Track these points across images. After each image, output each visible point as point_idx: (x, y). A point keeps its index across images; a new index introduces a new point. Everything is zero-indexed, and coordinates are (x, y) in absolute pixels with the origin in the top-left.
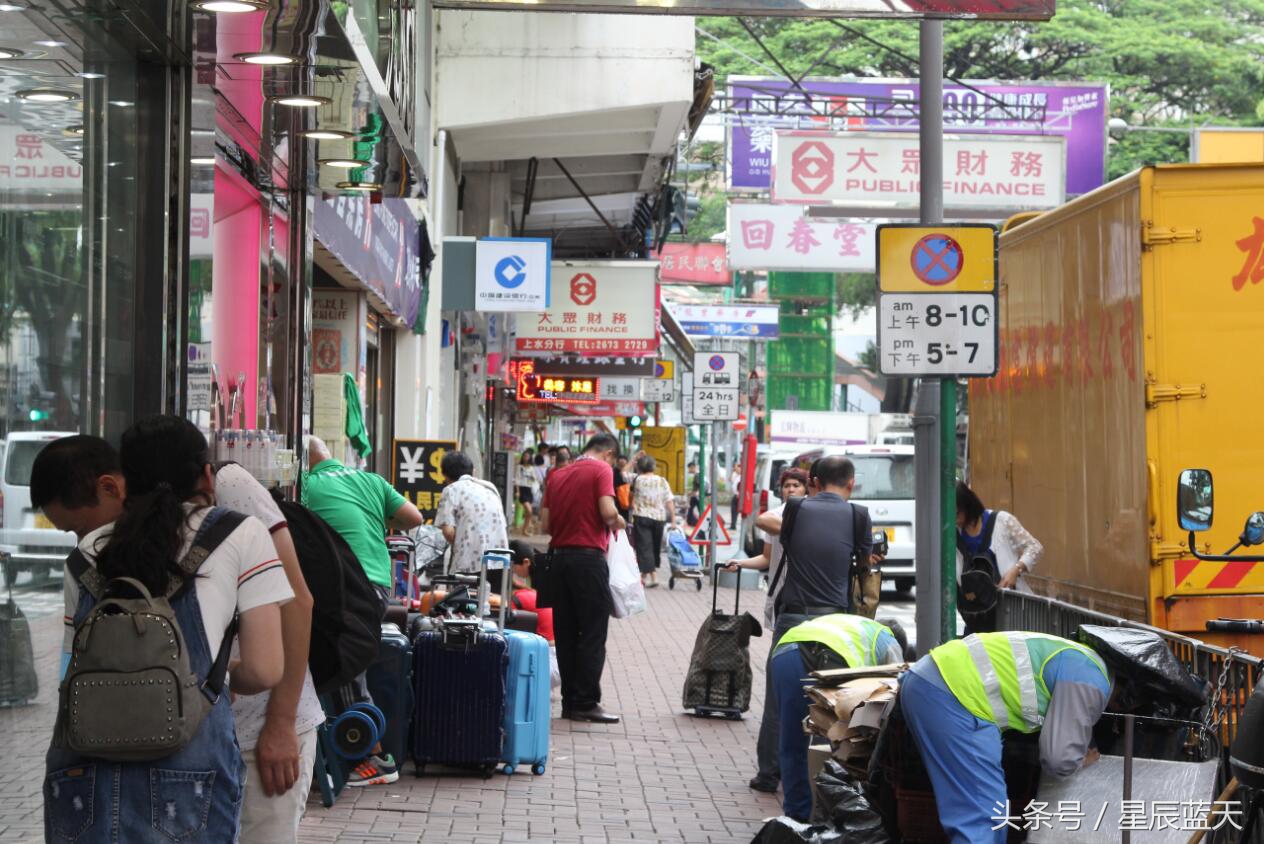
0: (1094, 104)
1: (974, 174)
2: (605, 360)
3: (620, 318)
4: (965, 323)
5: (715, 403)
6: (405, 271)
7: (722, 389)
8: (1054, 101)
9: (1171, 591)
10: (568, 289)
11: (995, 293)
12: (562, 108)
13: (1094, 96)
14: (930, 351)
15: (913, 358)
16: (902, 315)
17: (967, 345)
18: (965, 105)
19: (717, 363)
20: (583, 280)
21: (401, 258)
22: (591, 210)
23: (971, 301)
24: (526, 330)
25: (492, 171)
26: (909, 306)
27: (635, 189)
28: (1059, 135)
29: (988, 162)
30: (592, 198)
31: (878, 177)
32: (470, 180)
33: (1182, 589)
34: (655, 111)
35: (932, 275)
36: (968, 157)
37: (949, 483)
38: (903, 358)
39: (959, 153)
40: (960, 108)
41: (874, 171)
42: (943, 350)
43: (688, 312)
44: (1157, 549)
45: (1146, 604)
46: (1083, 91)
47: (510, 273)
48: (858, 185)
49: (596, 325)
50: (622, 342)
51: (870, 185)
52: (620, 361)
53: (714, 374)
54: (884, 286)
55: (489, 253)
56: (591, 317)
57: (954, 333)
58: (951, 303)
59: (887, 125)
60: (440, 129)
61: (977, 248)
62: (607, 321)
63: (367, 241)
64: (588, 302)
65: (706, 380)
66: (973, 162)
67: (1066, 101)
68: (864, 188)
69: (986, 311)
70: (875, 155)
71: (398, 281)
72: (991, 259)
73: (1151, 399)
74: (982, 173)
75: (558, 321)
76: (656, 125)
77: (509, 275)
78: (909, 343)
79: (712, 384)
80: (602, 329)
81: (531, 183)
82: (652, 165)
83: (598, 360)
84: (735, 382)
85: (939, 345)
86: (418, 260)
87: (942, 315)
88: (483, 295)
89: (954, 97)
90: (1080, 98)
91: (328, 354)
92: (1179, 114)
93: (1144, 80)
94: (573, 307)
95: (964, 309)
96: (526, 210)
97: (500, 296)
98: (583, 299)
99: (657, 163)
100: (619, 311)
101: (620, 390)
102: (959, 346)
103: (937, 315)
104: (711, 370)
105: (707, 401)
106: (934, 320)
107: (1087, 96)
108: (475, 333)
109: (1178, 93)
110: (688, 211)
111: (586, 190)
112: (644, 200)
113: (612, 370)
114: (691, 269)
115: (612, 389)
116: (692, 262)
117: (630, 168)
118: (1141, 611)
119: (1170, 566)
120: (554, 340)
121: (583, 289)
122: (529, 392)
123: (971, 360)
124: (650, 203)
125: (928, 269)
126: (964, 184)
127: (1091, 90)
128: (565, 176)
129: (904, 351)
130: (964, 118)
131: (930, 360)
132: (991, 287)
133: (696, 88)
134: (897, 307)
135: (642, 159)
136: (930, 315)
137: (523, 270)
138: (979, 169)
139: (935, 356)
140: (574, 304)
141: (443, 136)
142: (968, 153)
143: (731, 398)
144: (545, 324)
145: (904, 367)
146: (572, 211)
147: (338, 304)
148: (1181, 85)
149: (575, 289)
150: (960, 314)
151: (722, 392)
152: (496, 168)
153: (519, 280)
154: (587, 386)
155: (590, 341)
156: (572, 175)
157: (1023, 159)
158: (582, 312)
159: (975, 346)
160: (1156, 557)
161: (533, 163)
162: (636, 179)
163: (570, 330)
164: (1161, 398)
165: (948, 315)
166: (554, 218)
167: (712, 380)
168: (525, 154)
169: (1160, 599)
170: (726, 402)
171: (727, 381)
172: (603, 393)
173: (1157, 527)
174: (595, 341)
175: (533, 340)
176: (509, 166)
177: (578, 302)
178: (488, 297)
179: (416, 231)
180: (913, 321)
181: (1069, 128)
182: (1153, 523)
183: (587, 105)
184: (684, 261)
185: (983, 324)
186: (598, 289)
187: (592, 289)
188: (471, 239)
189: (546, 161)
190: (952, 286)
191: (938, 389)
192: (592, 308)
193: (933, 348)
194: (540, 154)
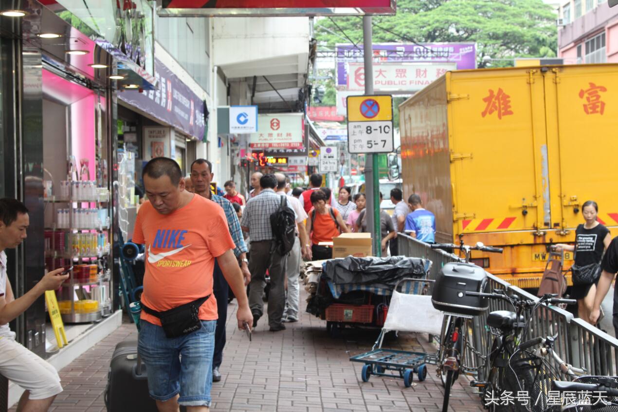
0: (471, 51)
1: (422, 77)
2: (290, 151)
3: (289, 135)
4: (381, 132)
5: (328, 165)
6: (195, 119)
7: (331, 160)
8: (456, 50)
9: (461, 232)
10: (269, 125)
11: (392, 121)
12: (260, 56)
13: (471, 47)
14: (368, 143)
15: (362, 146)
16: (357, 130)
17: (382, 141)
18: (424, 52)
19: (329, 151)
20: (275, 121)
21: (192, 114)
22: (278, 95)
23: (383, 124)
24: (253, 140)
25: (240, 81)
26: (359, 126)
27: (297, 86)
28: (454, 62)
29: (427, 73)
30: (278, 91)
31: (387, 79)
32: (232, 85)
33: (465, 231)
34: (295, 57)
35: (368, 115)
36: (420, 72)
37: (376, 193)
38: (358, 147)
39: (417, 70)
40: (422, 53)
41: (385, 77)
42: (373, 143)
43: (331, 132)
44: (455, 217)
45: (452, 237)
46: (467, 46)
47: (242, 119)
48: (379, 82)
49: (280, 138)
50: (290, 144)
51: (384, 83)
52: (296, 151)
53: (328, 155)
54: (349, 120)
55: (234, 112)
56: (278, 135)
57: (377, 136)
58: (375, 125)
59: (392, 60)
60: (215, 66)
61: (384, 104)
62: (284, 136)
63: (169, 108)
64: (277, 129)
65: (325, 157)
66: (422, 73)
67: (461, 50)
68: (382, 84)
69: (389, 127)
70: (385, 71)
71: (191, 122)
72: (390, 108)
73: (452, 159)
74: (425, 77)
75: (266, 136)
76: (298, 62)
77: (242, 120)
78: (360, 141)
79: (327, 158)
80: (282, 139)
81: (255, 85)
82: (301, 77)
83: (288, 151)
84: (335, 157)
85: (371, 141)
86: (203, 115)
87: (372, 130)
88: (233, 128)
89: (420, 49)
90: (466, 49)
91: (159, 151)
92: (513, 53)
93: (500, 42)
94: (271, 131)
95: (380, 127)
96: (253, 96)
97: (239, 127)
98: (275, 128)
99: (302, 76)
100: (289, 132)
101: (299, 162)
102: (379, 141)
103: (370, 130)
104: (326, 153)
105: (325, 165)
106: (369, 132)
107: (469, 48)
108: (236, 142)
109: (513, 47)
110: (320, 94)
111: (276, 88)
112: (300, 91)
113: (293, 154)
114: (329, 116)
115: (296, 161)
116: (330, 113)
117: (293, 79)
118: (451, 240)
119: (460, 223)
120: (265, 144)
121: (275, 124)
122: (262, 163)
123: (384, 146)
124: (303, 91)
125: (366, 112)
126: (419, 82)
127: (470, 45)
128: (267, 83)
129: (358, 144)
130: (424, 57)
131: (369, 147)
132: (391, 119)
133: (310, 48)
134: (355, 127)
135: (296, 75)
136: (368, 130)
137: (247, 118)
138: (424, 75)
139: (370, 145)
140: (271, 130)
141: (216, 69)
142: (420, 70)
143: (334, 163)
144: (261, 138)
145: (358, 150)
146: (270, 96)
147: (162, 132)
148: (514, 43)
149: (272, 124)
150: (379, 129)
151: (331, 161)
152: (242, 80)
153: (246, 121)
154: (284, 161)
155: (278, 144)
156: (270, 82)
157: (440, 71)
158: (275, 133)
159: (385, 141)
160: (455, 219)
161: (255, 78)
162: (297, 82)
163: (270, 140)
164: (455, 159)
165: (375, 130)
166: (270, 98)
167: (327, 157)
168: (252, 75)
169: (457, 235)
170: (333, 165)
171: (333, 157)
172: (292, 163)
173: (455, 208)
174: (280, 143)
175: (257, 144)
176: (246, 79)
177: (273, 129)
178: (235, 129)
179: (202, 104)
180: (361, 132)
181: (460, 59)
182: (454, 206)
183: (270, 55)
184: (327, 113)
185: (388, 133)
186: (281, 124)
187: (278, 124)
188: (228, 107)
189: (261, 77)
190: (376, 118)
191: (372, 158)
192: (279, 131)
193: (369, 142)
194: (257, 74)
